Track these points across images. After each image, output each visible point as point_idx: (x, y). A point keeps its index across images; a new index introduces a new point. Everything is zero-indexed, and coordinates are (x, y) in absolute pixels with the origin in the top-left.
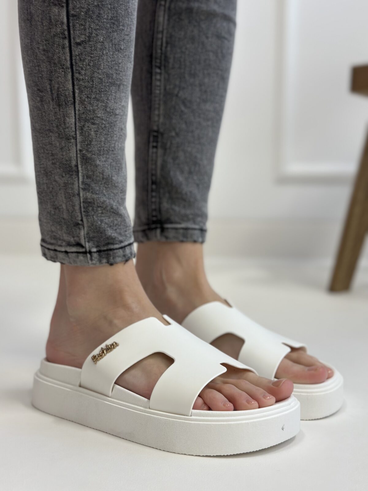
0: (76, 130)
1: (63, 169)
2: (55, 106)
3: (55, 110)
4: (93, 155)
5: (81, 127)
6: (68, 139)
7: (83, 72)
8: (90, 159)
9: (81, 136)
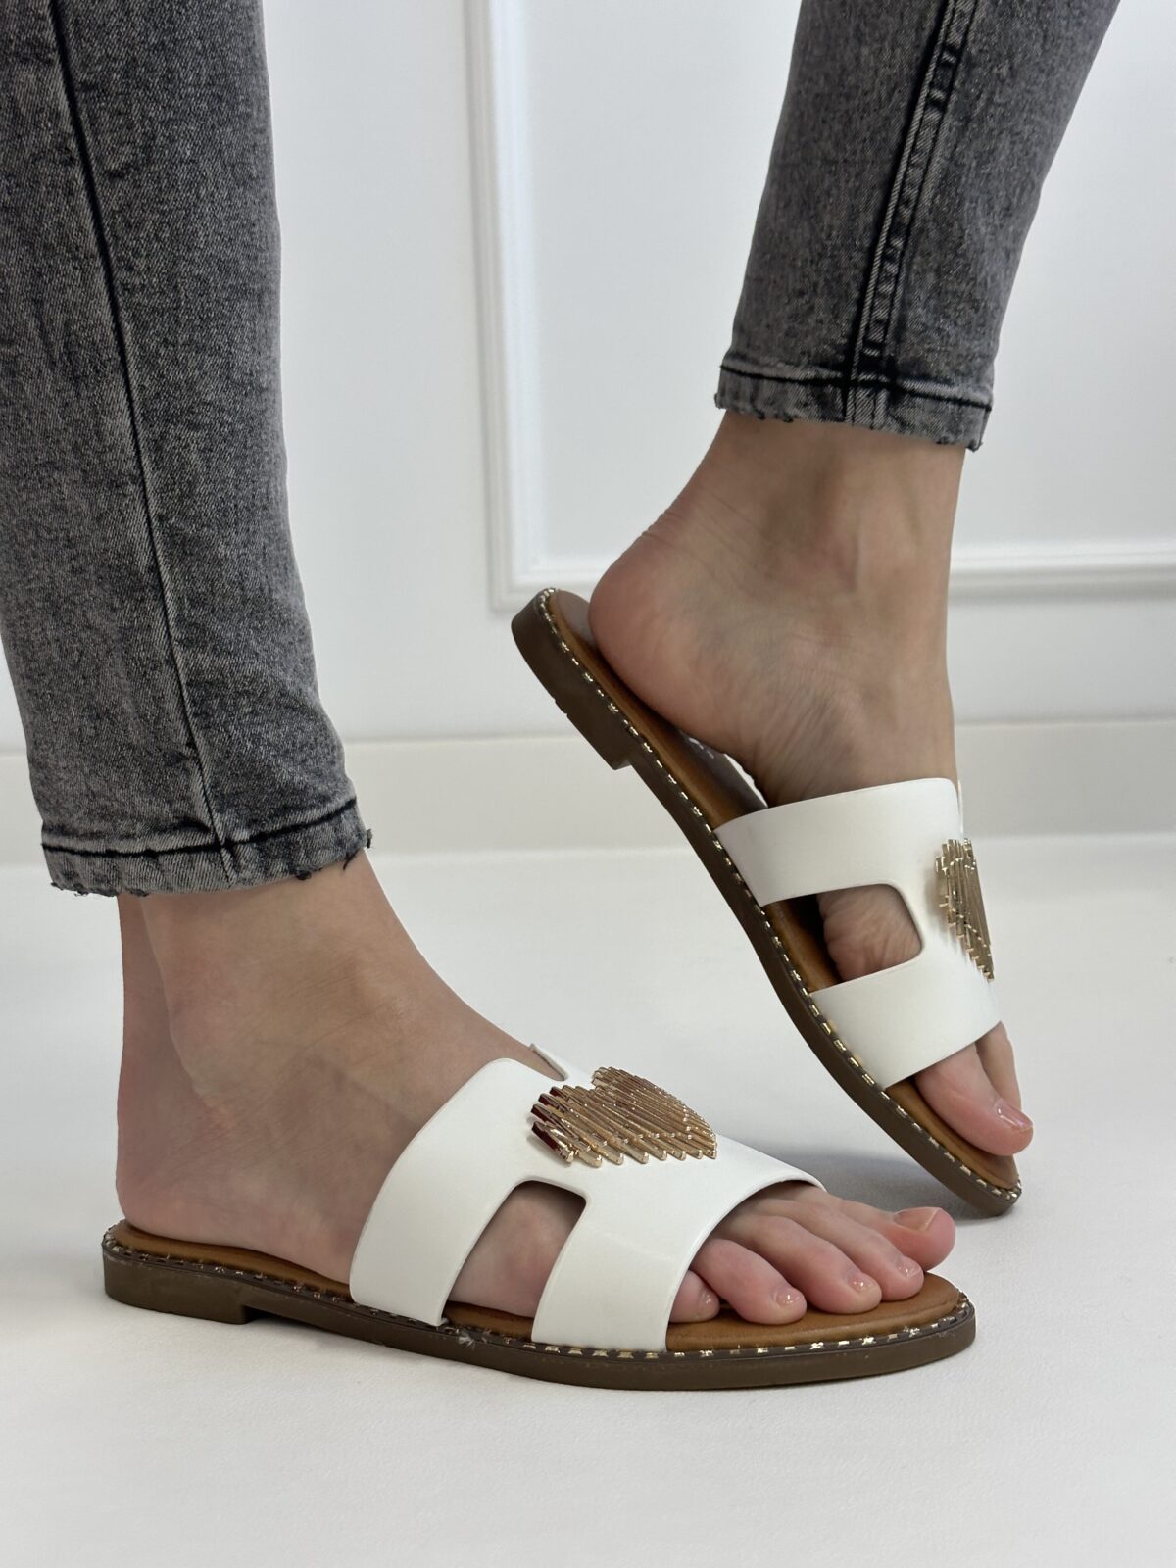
0: (138, 452)
1: (112, 584)
2: (61, 384)
3: (65, 395)
4: (205, 529)
5: (156, 441)
6: (115, 484)
7: (141, 264)
8: (196, 541)
9: (158, 470)
